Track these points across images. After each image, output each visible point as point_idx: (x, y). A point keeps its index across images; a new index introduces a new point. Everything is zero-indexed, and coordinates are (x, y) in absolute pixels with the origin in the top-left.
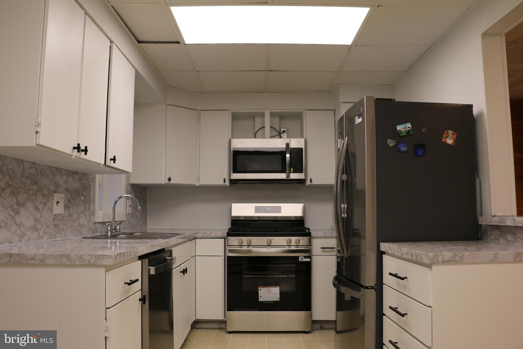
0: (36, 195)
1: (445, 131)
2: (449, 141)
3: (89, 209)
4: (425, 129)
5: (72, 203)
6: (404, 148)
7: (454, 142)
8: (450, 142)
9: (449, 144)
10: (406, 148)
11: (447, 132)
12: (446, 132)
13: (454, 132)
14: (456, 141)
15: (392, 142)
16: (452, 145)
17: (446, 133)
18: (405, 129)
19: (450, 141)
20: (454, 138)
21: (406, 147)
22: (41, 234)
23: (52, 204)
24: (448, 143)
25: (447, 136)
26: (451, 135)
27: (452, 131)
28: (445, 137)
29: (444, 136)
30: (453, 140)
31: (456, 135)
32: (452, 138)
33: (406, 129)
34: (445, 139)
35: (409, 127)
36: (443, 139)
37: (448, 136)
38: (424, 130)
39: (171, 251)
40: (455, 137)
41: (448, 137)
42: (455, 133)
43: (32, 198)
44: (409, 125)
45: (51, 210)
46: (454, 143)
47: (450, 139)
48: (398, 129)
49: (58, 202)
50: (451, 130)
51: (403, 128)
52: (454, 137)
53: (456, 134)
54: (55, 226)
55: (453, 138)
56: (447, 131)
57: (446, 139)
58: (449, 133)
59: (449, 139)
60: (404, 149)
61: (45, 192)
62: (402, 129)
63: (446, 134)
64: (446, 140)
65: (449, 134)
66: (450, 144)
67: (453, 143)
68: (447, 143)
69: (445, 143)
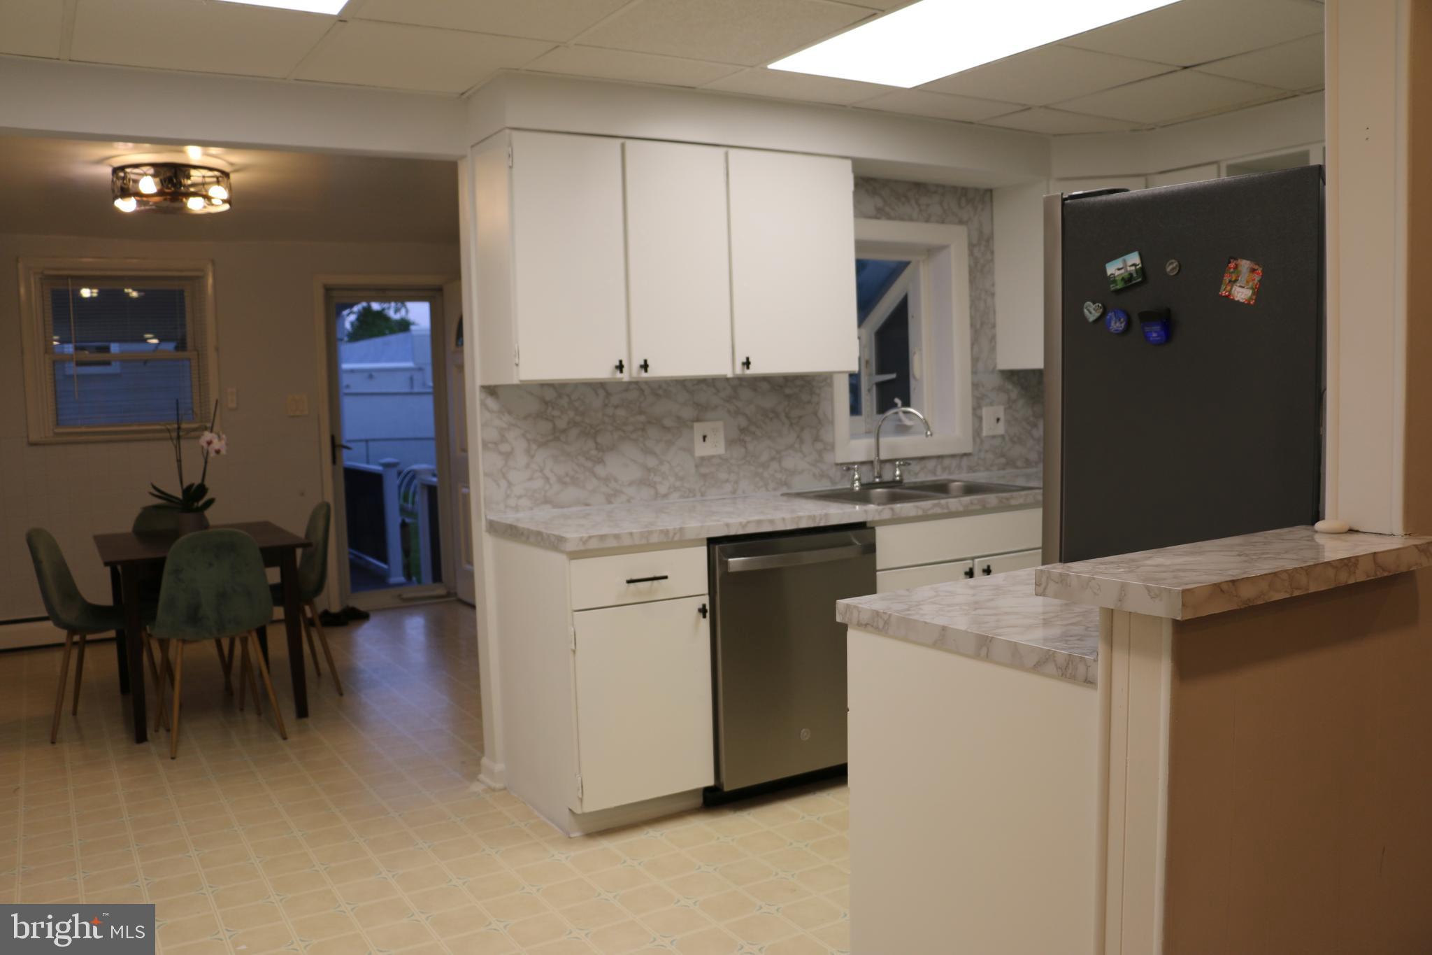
0: (643, 430)
1: (1230, 262)
2: (1238, 292)
3: (817, 439)
4: (1174, 265)
5: (754, 433)
6: (1118, 324)
7: (1253, 294)
8: (1242, 297)
9: (1238, 301)
10: (1121, 323)
11: (1236, 267)
12: (1232, 265)
13: (1256, 264)
14: (1258, 292)
15: (1094, 309)
16: (1249, 304)
17: (1232, 270)
18: (1122, 271)
19: (1242, 294)
20: (1256, 281)
21: (1122, 320)
22: (662, 489)
23: (692, 441)
24: (1236, 299)
25: (1233, 279)
26: (1247, 275)
27: (1248, 262)
28: (1227, 282)
29: (1227, 279)
30: (1252, 288)
31: (1262, 271)
32: (1248, 282)
33: (1127, 271)
34: (1229, 288)
35: (1134, 265)
36: (1223, 287)
37: (1238, 277)
38: (1171, 267)
39: (873, 528)
40: (1257, 278)
41: (1236, 281)
42: (1256, 267)
43: (634, 436)
44: (1134, 259)
45: (690, 450)
46: (1254, 297)
47: (1243, 287)
48: (1109, 273)
49: (704, 438)
50: (1248, 260)
51: (1119, 269)
52: (1254, 280)
53: (1260, 270)
54: (704, 476)
55: (1251, 284)
56: (1235, 262)
57: (1231, 289)
58: (1240, 268)
59: (1241, 287)
60: (1118, 327)
61: (668, 422)
62: (1118, 273)
63: (1232, 272)
64: (1230, 292)
65: (1240, 271)
66: (1244, 303)
67: (1251, 298)
68: (1233, 300)
69: (1229, 300)
